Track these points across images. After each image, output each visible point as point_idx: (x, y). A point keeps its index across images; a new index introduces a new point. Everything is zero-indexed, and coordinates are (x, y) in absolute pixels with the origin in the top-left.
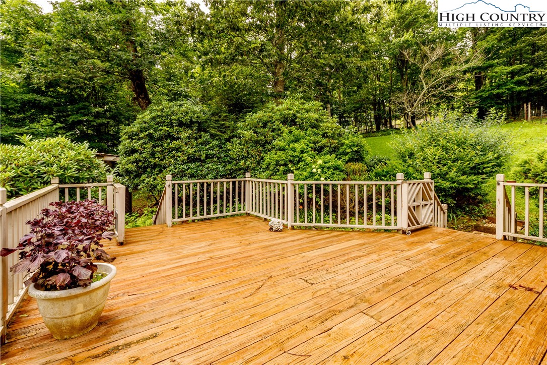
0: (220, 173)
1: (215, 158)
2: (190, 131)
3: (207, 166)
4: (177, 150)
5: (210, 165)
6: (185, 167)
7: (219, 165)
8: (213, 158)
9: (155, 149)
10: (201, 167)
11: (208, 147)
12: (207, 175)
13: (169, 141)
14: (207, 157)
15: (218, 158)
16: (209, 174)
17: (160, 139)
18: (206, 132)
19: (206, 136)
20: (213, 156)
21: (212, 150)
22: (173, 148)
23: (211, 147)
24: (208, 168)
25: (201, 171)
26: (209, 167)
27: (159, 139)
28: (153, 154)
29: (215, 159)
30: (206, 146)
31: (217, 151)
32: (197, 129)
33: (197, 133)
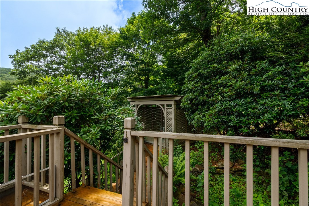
0: (285, 112)
1: (277, 90)
2: (241, 62)
3: (262, 102)
4: (225, 86)
5: (268, 101)
6: (232, 104)
7: (284, 100)
8: (273, 90)
9: (204, 87)
10: (254, 104)
11: (264, 77)
12: (263, 114)
13: (217, 77)
14: (263, 89)
15: (283, 90)
16: (266, 113)
17: (209, 77)
18: (263, 58)
19: (264, 64)
20: (273, 89)
21: (272, 80)
22: (220, 83)
23: (269, 76)
24: (263, 105)
25: (253, 109)
26: (265, 103)
27: (207, 77)
28: (202, 93)
29: (277, 93)
30: (262, 76)
31: (280, 80)
32: (249, 58)
33: (250, 63)
